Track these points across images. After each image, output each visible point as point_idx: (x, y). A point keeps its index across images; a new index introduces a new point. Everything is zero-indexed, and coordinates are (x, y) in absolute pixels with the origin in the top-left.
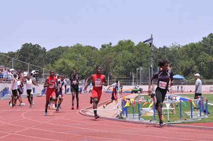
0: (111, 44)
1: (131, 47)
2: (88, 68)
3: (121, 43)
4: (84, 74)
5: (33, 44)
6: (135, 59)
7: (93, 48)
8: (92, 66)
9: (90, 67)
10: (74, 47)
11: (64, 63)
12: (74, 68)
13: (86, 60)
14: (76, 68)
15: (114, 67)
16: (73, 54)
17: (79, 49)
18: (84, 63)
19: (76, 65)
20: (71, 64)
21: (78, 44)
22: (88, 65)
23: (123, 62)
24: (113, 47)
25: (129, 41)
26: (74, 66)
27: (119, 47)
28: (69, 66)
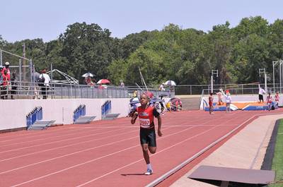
0: (228, 24)
1: (262, 27)
2: (185, 64)
3: (244, 22)
5: (87, 24)
6: (270, 46)
8: (193, 60)
9: (188, 62)
11: (142, 57)
12: (161, 65)
13: (183, 51)
14: (166, 64)
16: (162, 41)
17: (172, 32)
18: (178, 56)
19: (166, 59)
20: (156, 58)
21: (171, 25)
22: (185, 59)
24: (232, 29)
25: (259, 18)
26: (161, 61)
27: (242, 28)
28: (152, 62)
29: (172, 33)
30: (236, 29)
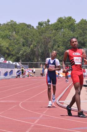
0: (49, 21)
1: (72, 24)
2: (23, 48)
3: (60, 21)
4: (19, 56)
7: (29, 26)
8: (29, 46)
9: (26, 47)
10: (7, 24)
12: (7, 48)
13: (22, 40)
14: (10, 48)
15: (52, 47)
16: (7, 32)
18: (19, 43)
19: (10, 45)
20: (4, 44)
21: (12, 21)
22: (24, 45)
23: (64, 42)
24: (52, 25)
25: (70, 18)
26: (7, 46)
27: (58, 25)
28: (3, 46)
29: (12, 27)
30: (54, 25)
